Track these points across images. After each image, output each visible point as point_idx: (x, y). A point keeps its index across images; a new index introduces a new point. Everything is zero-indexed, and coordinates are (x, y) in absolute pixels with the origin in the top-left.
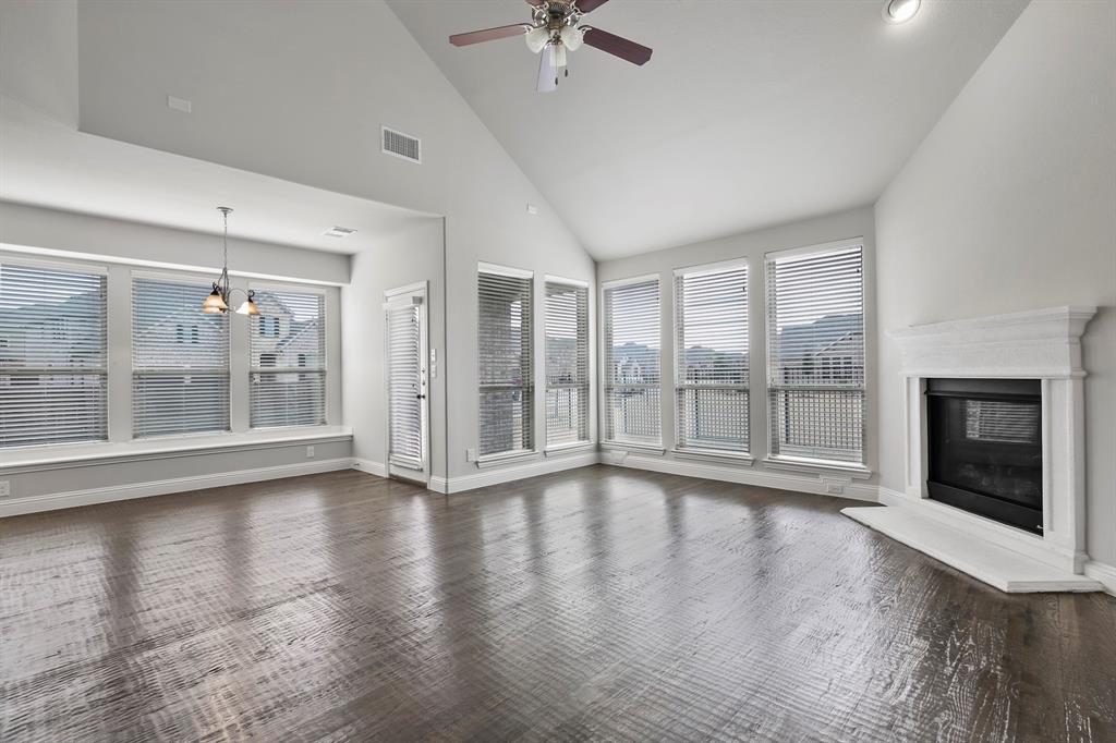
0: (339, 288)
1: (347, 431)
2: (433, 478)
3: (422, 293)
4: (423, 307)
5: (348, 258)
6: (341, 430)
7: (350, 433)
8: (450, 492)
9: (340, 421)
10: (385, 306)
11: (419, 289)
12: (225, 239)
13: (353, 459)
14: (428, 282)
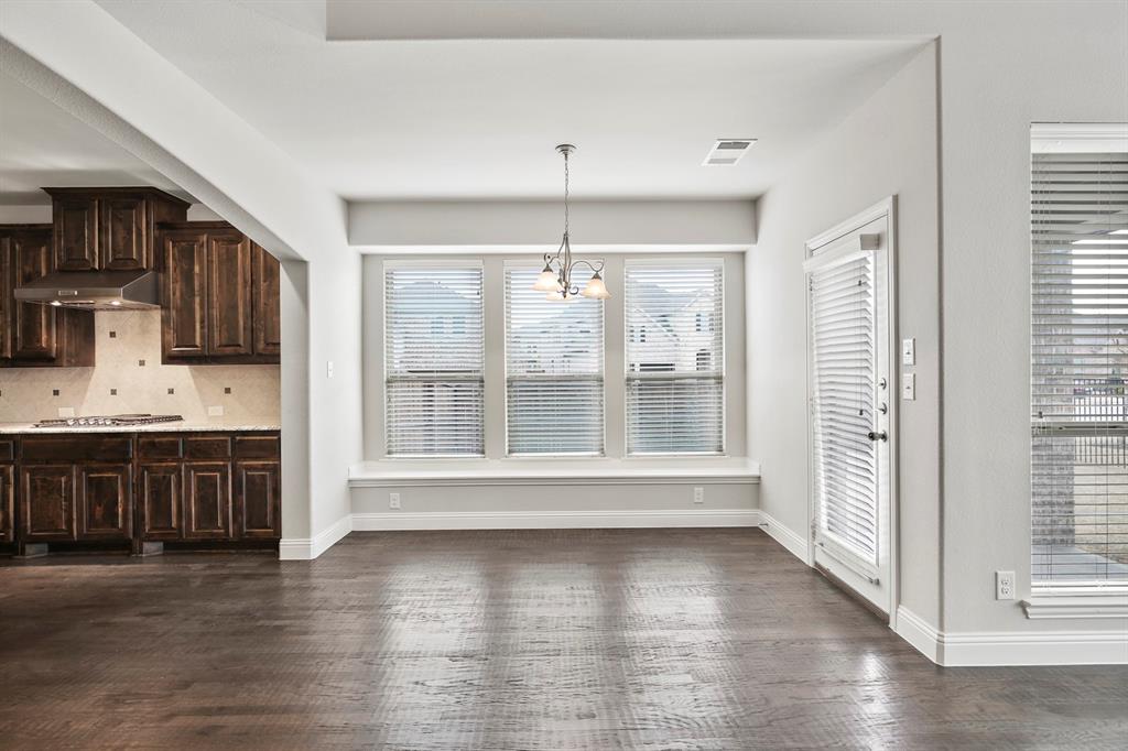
0: (743, 254)
1: (752, 470)
2: (903, 610)
3: (883, 226)
4: (886, 253)
5: (753, 203)
6: (745, 465)
7: (757, 473)
8: (946, 664)
9: (744, 451)
10: (808, 265)
11: (876, 217)
12: (566, 203)
13: (759, 512)
14: (896, 199)
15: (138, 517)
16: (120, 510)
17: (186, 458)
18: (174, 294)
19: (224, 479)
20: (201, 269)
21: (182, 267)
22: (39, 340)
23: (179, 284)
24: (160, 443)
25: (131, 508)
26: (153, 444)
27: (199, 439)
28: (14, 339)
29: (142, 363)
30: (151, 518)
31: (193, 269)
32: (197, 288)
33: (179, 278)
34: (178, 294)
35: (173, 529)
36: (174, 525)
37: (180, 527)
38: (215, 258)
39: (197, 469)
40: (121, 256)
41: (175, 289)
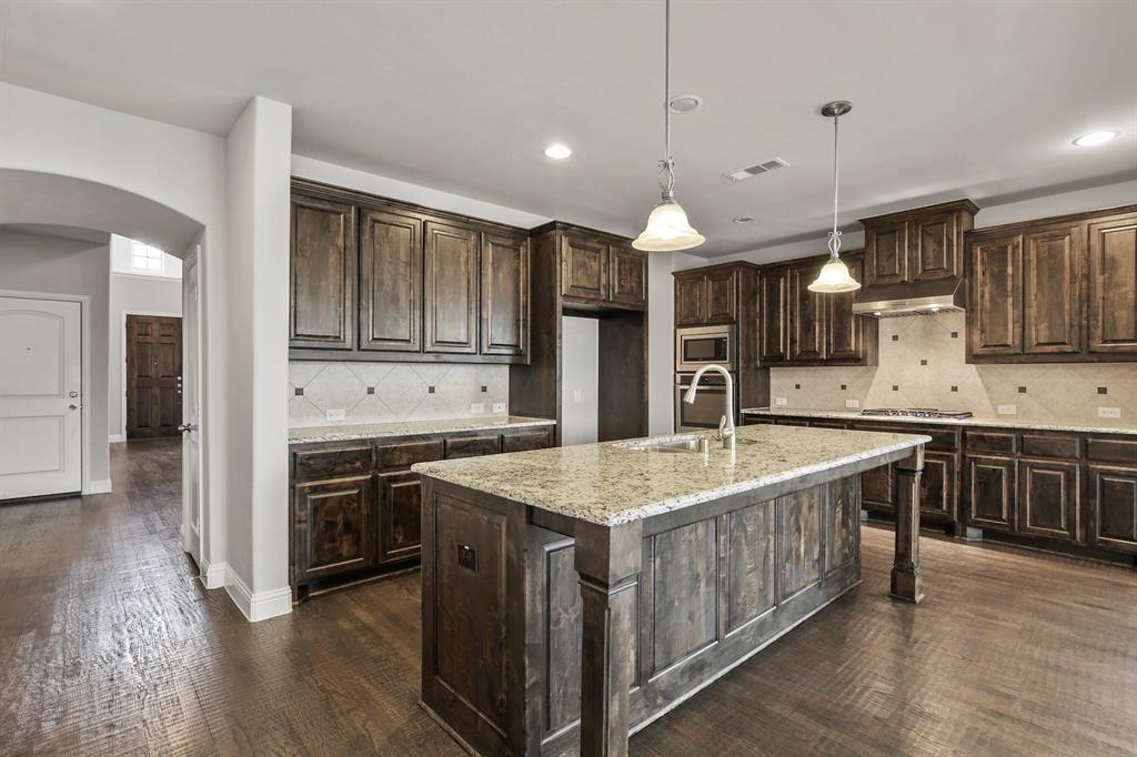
15: (964, 505)
16: (945, 494)
17: (1019, 454)
18: (982, 297)
19: (1070, 479)
20: (1015, 269)
21: (992, 270)
22: (849, 345)
23: (989, 286)
24: (990, 437)
25: (956, 494)
26: (982, 438)
27: (1036, 437)
28: (828, 345)
29: (924, 363)
30: (978, 506)
31: (1006, 270)
32: (1009, 289)
33: (988, 281)
34: (987, 296)
35: (1004, 521)
36: (1004, 516)
37: (1011, 520)
38: (1033, 257)
39: (1032, 466)
40: (931, 267)
41: (984, 291)
